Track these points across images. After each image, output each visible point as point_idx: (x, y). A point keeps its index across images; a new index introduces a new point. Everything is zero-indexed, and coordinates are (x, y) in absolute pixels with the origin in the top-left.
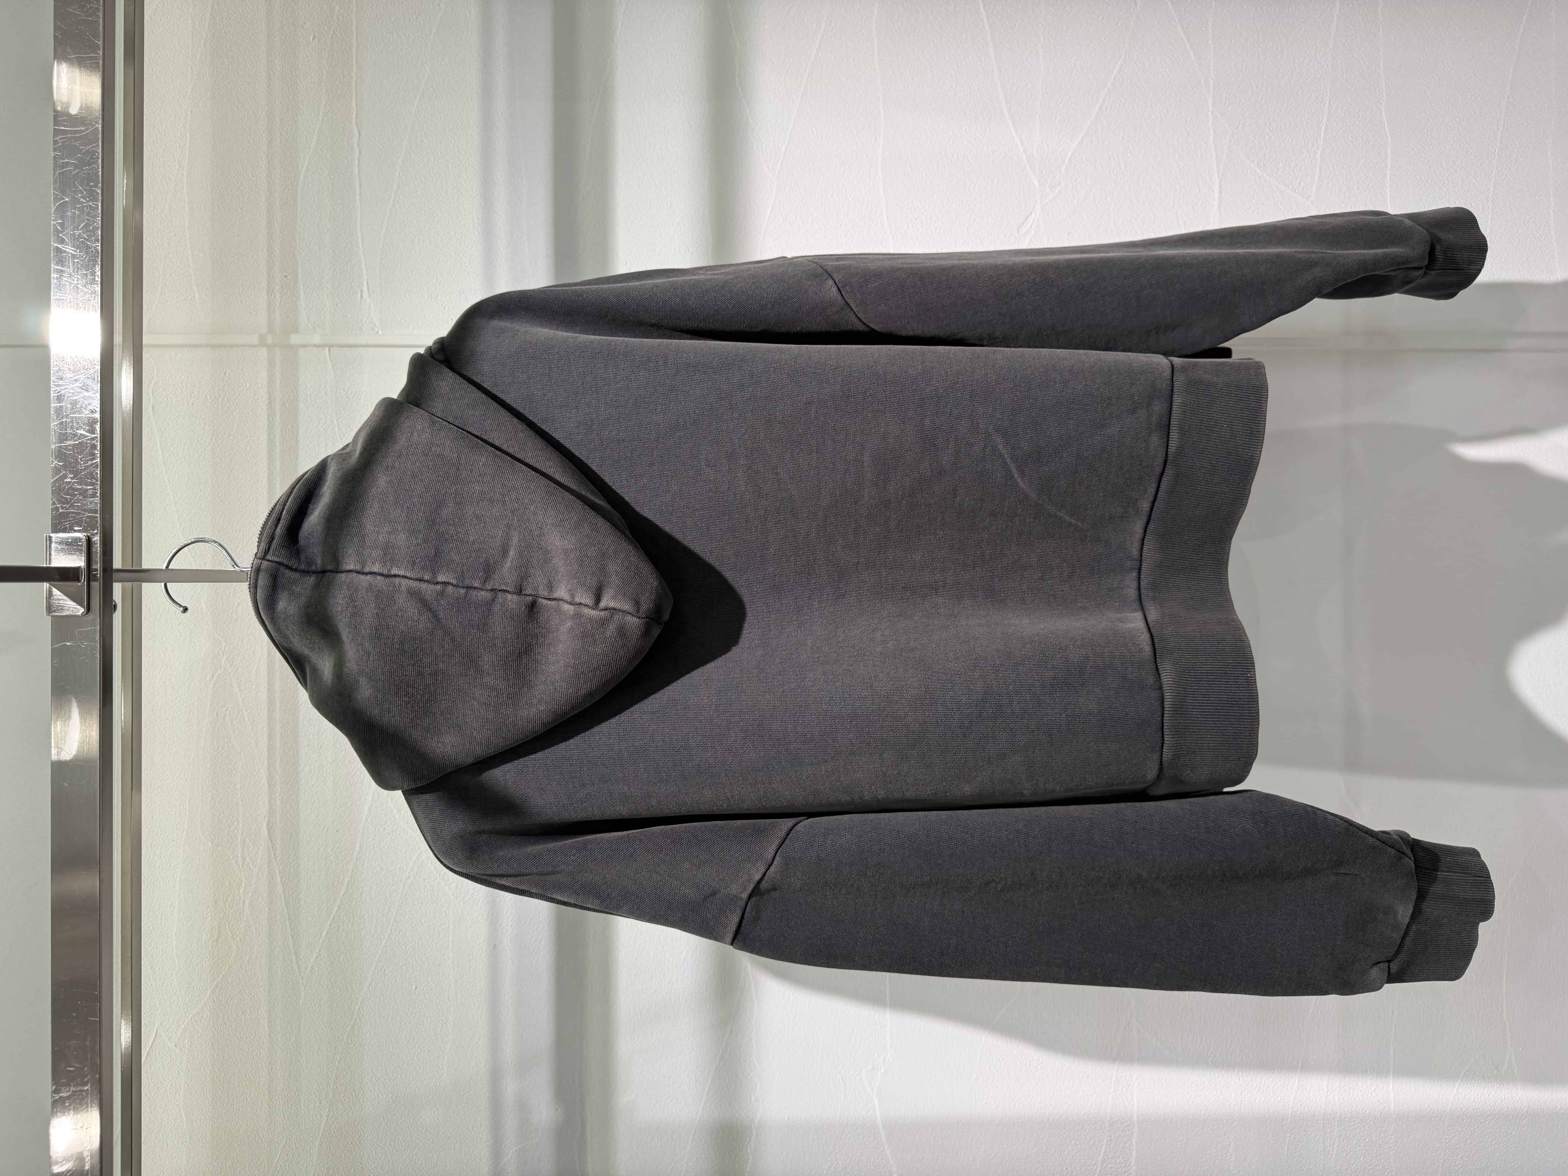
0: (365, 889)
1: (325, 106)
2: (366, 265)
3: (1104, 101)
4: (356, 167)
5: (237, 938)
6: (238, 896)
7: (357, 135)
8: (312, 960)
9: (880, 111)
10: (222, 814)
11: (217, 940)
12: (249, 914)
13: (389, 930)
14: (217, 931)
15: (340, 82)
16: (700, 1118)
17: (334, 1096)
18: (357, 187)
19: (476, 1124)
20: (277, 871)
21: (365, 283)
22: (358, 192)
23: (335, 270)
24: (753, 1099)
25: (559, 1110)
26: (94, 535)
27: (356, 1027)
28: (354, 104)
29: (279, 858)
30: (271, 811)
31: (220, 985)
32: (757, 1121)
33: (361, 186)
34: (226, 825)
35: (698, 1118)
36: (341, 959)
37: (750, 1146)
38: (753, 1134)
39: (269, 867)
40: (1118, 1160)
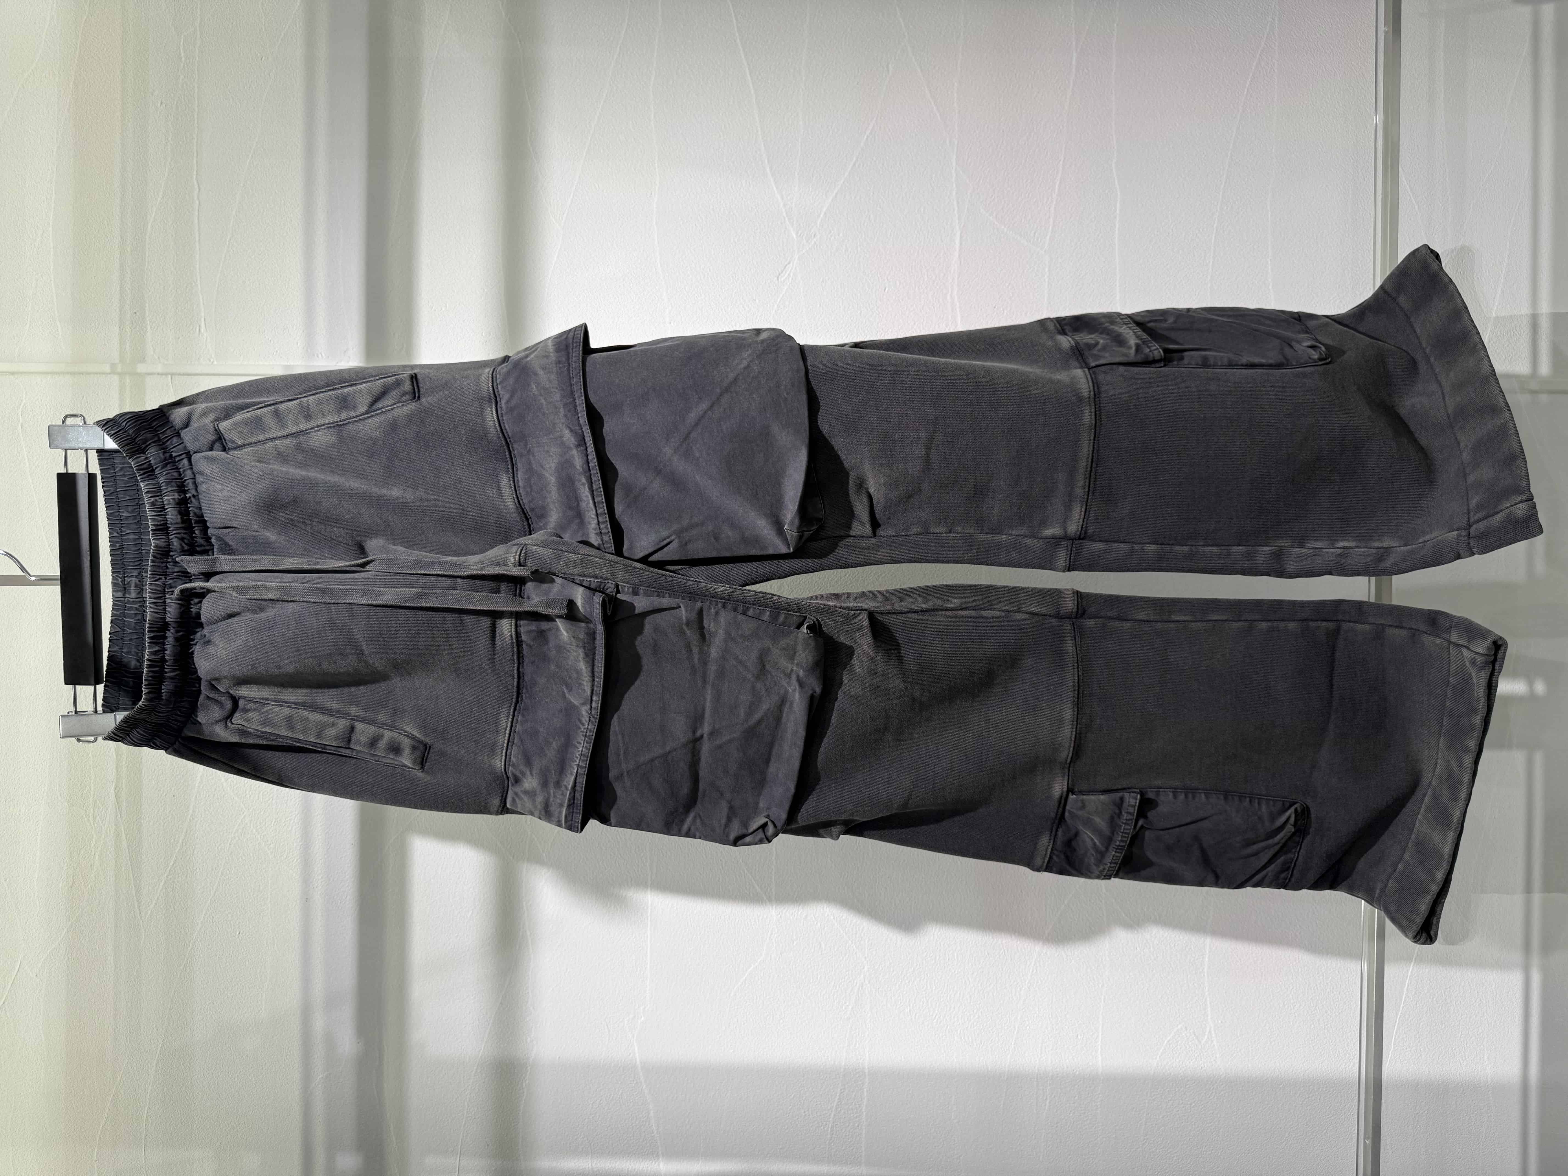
0: (197, 846)
1: (170, 164)
2: (203, 304)
3: (857, 160)
4: (196, 218)
5: (88, 885)
6: (90, 849)
7: (198, 190)
8: (151, 907)
9: (655, 169)
10: (76, 780)
11: (71, 887)
12: (99, 865)
13: (217, 884)
14: (72, 880)
15: (183, 142)
16: (482, 1055)
17: (169, 1024)
18: (197, 236)
19: (289, 1053)
20: (123, 830)
21: (203, 319)
22: (197, 239)
23: (177, 308)
24: (529, 1040)
25: (360, 1043)
27: (188, 965)
28: (195, 162)
29: (124, 819)
30: (119, 776)
31: (74, 925)
32: (531, 1060)
33: (200, 234)
34: (80, 788)
35: (480, 1055)
36: (175, 907)
37: (525, 1081)
38: (527, 1071)
39: (116, 825)
40: (851, 1107)
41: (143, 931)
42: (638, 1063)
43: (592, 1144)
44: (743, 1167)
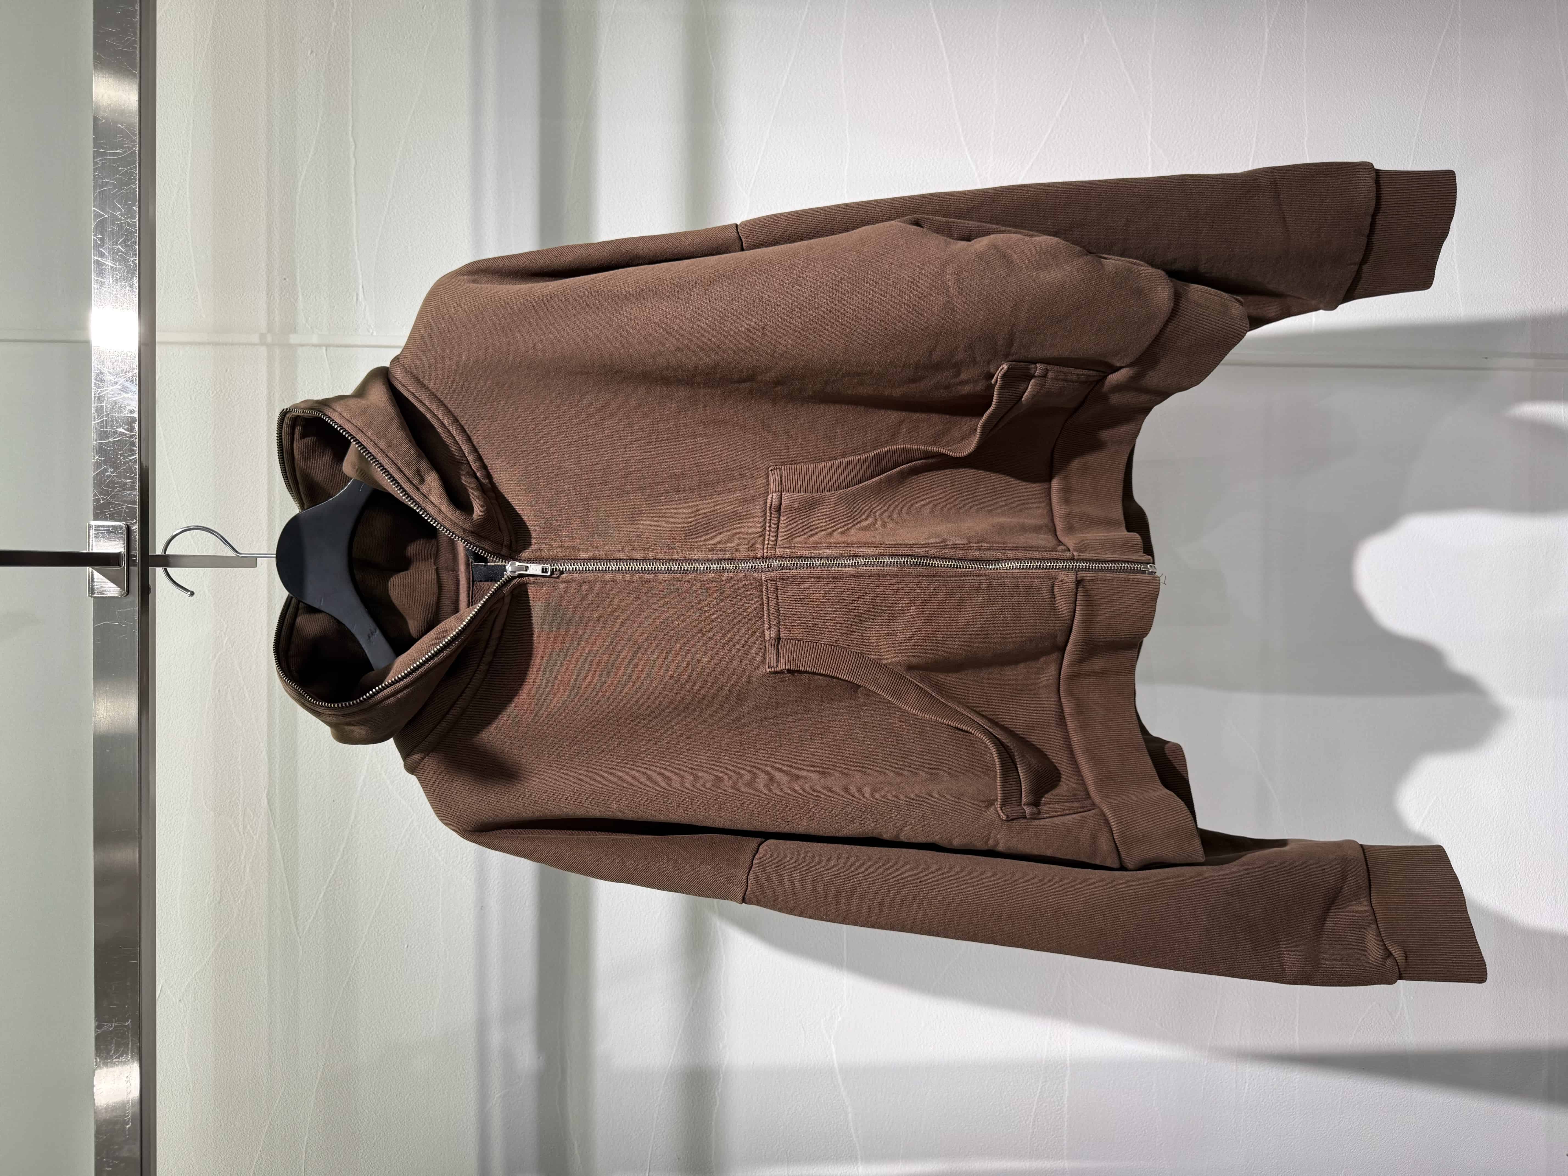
0: (360, 855)
1: (322, 118)
2: (361, 270)
3: (1052, 131)
4: (353, 177)
5: (238, 900)
6: (239, 861)
7: (353, 147)
8: (310, 921)
10: (224, 786)
11: (219, 903)
12: (250, 878)
13: (382, 894)
14: (219, 895)
15: (337, 95)
16: (672, 1065)
17: (330, 1047)
18: (353, 196)
19: (464, 1072)
20: (276, 838)
21: (361, 286)
22: (354, 200)
23: (332, 274)
24: (721, 1046)
25: (541, 1058)
26: (132, 524)
27: (351, 983)
28: (350, 117)
30: (271, 781)
31: (222, 944)
32: (724, 1067)
33: (356, 195)
34: (227, 795)
35: (670, 1065)
36: (337, 920)
37: (718, 1089)
38: (720, 1079)
39: (269, 834)
40: (1052, 1100)
41: (301, 947)
42: (836, 1065)
43: (788, 1152)
44: (944, 1167)
